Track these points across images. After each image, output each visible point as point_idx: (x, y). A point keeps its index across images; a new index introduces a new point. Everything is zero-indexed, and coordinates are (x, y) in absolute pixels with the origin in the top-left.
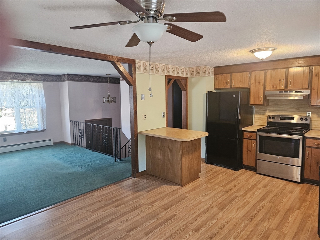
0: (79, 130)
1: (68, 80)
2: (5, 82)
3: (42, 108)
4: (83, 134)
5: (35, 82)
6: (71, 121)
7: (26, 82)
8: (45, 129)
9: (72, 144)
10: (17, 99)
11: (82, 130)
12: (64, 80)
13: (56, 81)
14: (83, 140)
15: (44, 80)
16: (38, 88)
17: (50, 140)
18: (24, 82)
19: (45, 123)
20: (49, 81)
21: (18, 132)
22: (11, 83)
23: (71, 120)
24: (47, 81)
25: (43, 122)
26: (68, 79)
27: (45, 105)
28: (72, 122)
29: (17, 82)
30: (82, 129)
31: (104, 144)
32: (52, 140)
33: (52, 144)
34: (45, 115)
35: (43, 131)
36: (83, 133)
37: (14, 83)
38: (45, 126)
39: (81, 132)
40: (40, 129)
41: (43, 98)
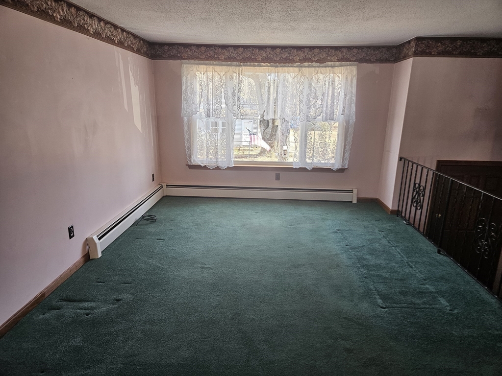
0: (415, 184)
1: (416, 54)
2: (288, 66)
3: (348, 122)
4: (422, 198)
5: (341, 66)
6: (400, 159)
7: (326, 67)
8: (346, 167)
9: (393, 212)
10: (304, 103)
11: (422, 188)
12: (405, 57)
13: (387, 61)
14: (419, 212)
15: (361, 61)
16: (347, 78)
17: (352, 191)
18: (322, 65)
19: (347, 155)
20: (373, 62)
21: (298, 167)
22: (297, 69)
23: (402, 156)
24: (369, 61)
25: (344, 152)
26: (415, 51)
27: (354, 117)
28: (403, 160)
29: (309, 67)
30: (423, 184)
31: (479, 250)
32: (355, 191)
33: (355, 201)
34: (350, 139)
35: (341, 170)
36: (423, 196)
37: (303, 69)
38: (347, 162)
39: (419, 191)
40: (335, 168)
41: (351, 102)
